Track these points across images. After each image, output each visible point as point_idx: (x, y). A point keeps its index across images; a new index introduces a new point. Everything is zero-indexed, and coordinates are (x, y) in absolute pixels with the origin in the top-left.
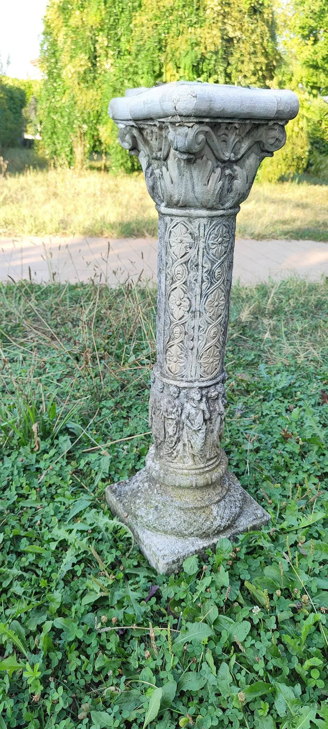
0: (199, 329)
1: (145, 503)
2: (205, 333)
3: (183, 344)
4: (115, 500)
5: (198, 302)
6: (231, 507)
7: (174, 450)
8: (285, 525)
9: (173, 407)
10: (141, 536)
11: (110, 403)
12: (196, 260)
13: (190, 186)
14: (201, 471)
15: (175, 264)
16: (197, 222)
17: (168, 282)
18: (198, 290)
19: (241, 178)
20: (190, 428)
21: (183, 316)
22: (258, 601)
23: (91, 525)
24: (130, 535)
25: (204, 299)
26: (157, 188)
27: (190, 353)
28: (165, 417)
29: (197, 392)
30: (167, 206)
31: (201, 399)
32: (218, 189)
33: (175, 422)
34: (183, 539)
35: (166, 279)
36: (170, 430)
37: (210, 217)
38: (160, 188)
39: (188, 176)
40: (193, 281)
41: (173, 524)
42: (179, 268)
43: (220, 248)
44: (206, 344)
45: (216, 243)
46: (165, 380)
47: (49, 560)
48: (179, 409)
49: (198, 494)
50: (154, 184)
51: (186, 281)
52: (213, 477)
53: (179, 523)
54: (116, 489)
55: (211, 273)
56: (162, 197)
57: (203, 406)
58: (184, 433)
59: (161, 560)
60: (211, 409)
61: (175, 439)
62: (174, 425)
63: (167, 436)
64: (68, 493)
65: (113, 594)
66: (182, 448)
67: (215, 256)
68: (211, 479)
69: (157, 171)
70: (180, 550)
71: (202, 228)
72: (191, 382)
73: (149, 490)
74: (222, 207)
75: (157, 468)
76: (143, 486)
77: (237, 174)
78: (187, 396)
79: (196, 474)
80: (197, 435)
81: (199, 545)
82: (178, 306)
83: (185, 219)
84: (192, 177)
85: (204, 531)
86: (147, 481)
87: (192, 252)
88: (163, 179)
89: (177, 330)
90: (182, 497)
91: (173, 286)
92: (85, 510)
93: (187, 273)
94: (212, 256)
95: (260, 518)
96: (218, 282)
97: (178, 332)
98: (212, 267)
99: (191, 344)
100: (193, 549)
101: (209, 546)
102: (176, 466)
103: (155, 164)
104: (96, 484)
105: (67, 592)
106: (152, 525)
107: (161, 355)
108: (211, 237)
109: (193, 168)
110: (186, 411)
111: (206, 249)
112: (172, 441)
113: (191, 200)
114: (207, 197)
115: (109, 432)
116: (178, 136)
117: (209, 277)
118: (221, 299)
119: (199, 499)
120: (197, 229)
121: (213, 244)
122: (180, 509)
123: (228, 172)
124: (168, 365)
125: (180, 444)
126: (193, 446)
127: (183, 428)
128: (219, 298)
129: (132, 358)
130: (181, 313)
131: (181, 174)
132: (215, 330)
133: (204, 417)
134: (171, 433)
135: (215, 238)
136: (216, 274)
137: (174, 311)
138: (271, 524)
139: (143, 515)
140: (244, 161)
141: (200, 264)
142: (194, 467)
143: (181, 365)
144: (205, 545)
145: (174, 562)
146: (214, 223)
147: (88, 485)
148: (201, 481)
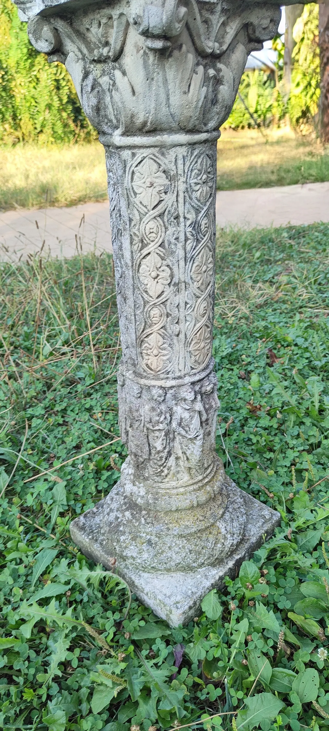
0: (186, 306)
1: (134, 539)
2: (193, 310)
3: (165, 330)
4: (87, 540)
5: (182, 270)
6: (238, 517)
7: (165, 467)
8: (300, 522)
9: (160, 415)
10: (137, 582)
11: (39, 410)
12: (175, 209)
13: (163, 97)
14: (200, 484)
15: (145, 219)
16: (172, 153)
17: (135, 247)
18: (181, 253)
19: (228, 82)
20: (183, 437)
21: (163, 292)
22: (308, 633)
23: (67, 583)
24: (124, 585)
25: (189, 265)
26: (106, 107)
27: (175, 341)
28: (148, 429)
29: (190, 390)
30: (124, 134)
31: (195, 398)
32: (202, 99)
33: (163, 434)
34: (191, 574)
35: (131, 243)
36: (159, 445)
37: (190, 144)
38: (110, 107)
39: (161, 79)
40: (173, 241)
41: (177, 559)
42: (152, 224)
43: (205, 189)
44: (195, 325)
45: (200, 182)
46: (143, 381)
47: (26, 655)
48: (168, 415)
49: (199, 513)
50: (99, 102)
51: (163, 242)
52: (215, 488)
53: (184, 555)
54: (84, 524)
55: (197, 226)
56: (115, 121)
57: (199, 406)
58: (175, 445)
59: (174, 610)
60: (207, 406)
61: (164, 454)
62: (163, 437)
63: (153, 452)
64: (22, 545)
65: (131, 684)
66: (174, 462)
67: (199, 201)
68: (214, 491)
69: (105, 81)
70: (194, 590)
71: (180, 162)
72: (180, 377)
73: (134, 521)
74: (205, 129)
75: (142, 493)
76: (124, 516)
77: (223, 77)
78: (175, 397)
79: (194, 490)
80: (194, 444)
81: (213, 576)
82: (155, 278)
83: (155, 150)
84: (165, 81)
85: (216, 557)
86: (127, 509)
87: (170, 199)
88: (117, 90)
89: (155, 312)
90: (179, 521)
91: (145, 252)
92: (52, 564)
93: (164, 229)
94: (196, 201)
95: (270, 519)
96: (205, 238)
97: (157, 315)
98: (197, 217)
99: (176, 329)
100: (208, 584)
101: (225, 574)
102: (168, 486)
103: (96, 70)
104: (53, 521)
105: (66, 699)
106: (149, 565)
107: (132, 349)
108: (193, 174)
109: (167, 66)
110: (176, 417)
111: (188, 192)
112: (161, 458)
113: (164, 119)
114: (187, 113)
115: (49, 448)
116: (150, 7)
117: (194, 232)
118: (209, 261)
119: (201, 518)
120: (173, 164)
121: (197, 184)
122: (181, 536)
123: (212, 72)
124: (145, 361)
125: (172, 458)
126: (190, 458)
127: (174, 438)
128: (207, 260)
129: (48, 348)
130: (160, 288)
131: (149, 78)
132: (205, 304)
133: (201, 419)
134: (160, 448)
135: (198, 175)
136: (203, 227)
137: (148, 287)
138: (283, 524)
139: (135, 555)
140: (229, 56)
141: (182, 215)
142: (191, 482)
143: (165, 358)
144: (221, 574)
145: (190, 608)
146: (195, 154)
147: (43, 525)
148: (203, 497)
